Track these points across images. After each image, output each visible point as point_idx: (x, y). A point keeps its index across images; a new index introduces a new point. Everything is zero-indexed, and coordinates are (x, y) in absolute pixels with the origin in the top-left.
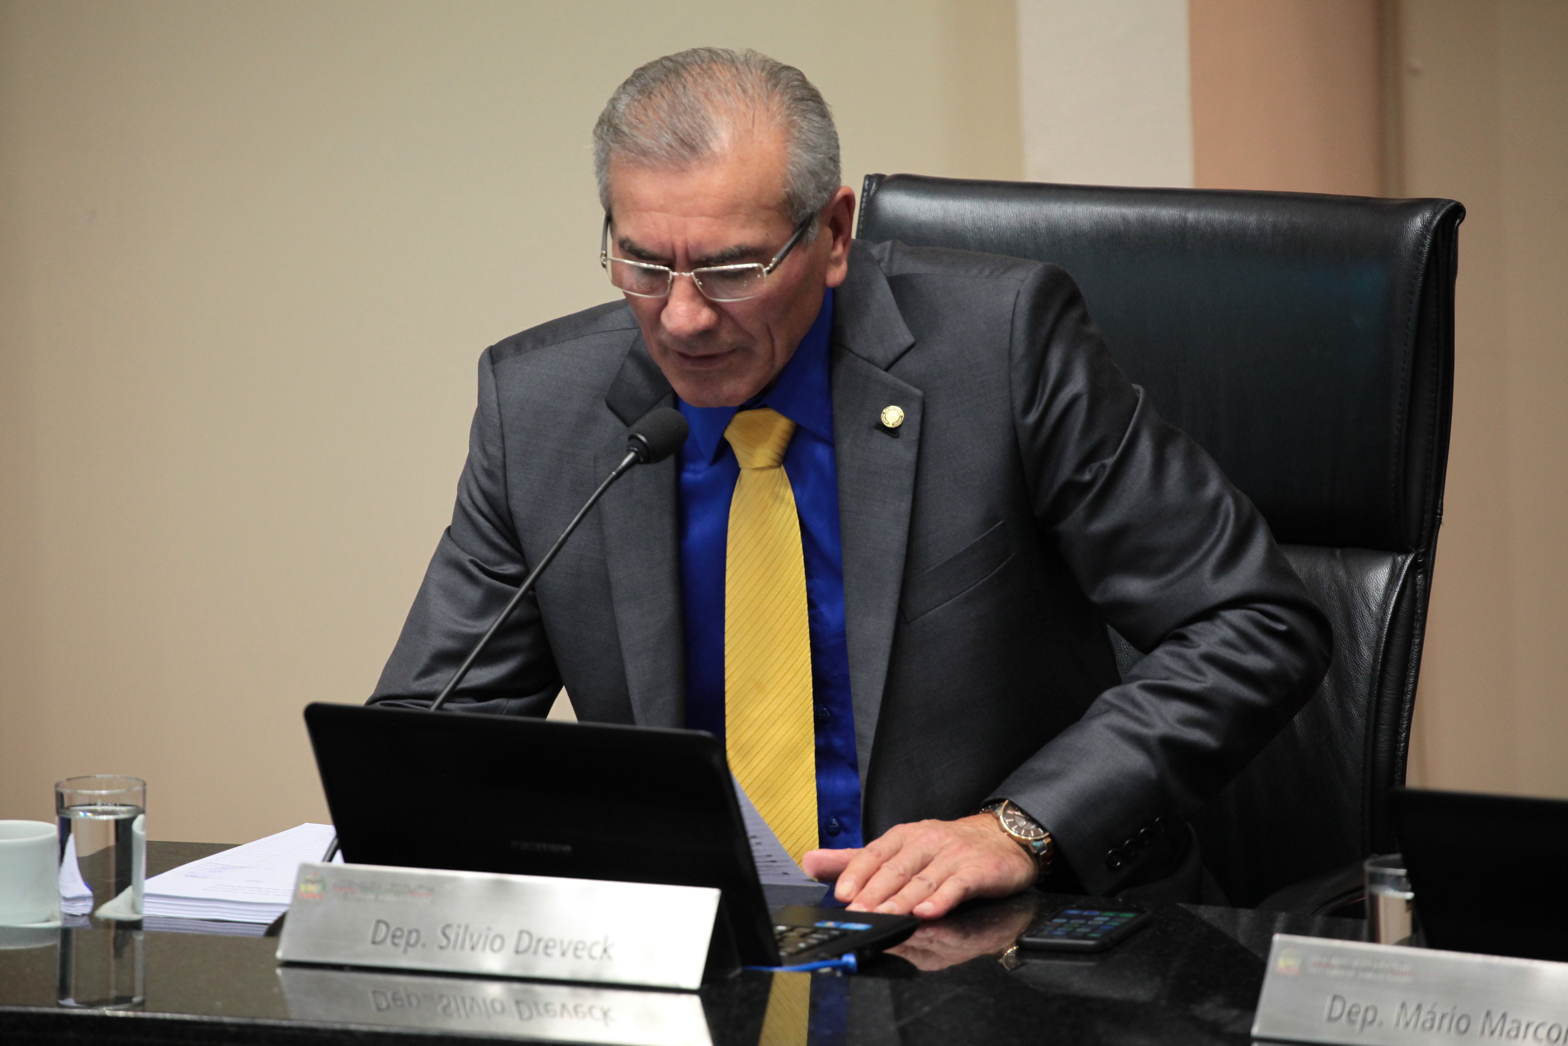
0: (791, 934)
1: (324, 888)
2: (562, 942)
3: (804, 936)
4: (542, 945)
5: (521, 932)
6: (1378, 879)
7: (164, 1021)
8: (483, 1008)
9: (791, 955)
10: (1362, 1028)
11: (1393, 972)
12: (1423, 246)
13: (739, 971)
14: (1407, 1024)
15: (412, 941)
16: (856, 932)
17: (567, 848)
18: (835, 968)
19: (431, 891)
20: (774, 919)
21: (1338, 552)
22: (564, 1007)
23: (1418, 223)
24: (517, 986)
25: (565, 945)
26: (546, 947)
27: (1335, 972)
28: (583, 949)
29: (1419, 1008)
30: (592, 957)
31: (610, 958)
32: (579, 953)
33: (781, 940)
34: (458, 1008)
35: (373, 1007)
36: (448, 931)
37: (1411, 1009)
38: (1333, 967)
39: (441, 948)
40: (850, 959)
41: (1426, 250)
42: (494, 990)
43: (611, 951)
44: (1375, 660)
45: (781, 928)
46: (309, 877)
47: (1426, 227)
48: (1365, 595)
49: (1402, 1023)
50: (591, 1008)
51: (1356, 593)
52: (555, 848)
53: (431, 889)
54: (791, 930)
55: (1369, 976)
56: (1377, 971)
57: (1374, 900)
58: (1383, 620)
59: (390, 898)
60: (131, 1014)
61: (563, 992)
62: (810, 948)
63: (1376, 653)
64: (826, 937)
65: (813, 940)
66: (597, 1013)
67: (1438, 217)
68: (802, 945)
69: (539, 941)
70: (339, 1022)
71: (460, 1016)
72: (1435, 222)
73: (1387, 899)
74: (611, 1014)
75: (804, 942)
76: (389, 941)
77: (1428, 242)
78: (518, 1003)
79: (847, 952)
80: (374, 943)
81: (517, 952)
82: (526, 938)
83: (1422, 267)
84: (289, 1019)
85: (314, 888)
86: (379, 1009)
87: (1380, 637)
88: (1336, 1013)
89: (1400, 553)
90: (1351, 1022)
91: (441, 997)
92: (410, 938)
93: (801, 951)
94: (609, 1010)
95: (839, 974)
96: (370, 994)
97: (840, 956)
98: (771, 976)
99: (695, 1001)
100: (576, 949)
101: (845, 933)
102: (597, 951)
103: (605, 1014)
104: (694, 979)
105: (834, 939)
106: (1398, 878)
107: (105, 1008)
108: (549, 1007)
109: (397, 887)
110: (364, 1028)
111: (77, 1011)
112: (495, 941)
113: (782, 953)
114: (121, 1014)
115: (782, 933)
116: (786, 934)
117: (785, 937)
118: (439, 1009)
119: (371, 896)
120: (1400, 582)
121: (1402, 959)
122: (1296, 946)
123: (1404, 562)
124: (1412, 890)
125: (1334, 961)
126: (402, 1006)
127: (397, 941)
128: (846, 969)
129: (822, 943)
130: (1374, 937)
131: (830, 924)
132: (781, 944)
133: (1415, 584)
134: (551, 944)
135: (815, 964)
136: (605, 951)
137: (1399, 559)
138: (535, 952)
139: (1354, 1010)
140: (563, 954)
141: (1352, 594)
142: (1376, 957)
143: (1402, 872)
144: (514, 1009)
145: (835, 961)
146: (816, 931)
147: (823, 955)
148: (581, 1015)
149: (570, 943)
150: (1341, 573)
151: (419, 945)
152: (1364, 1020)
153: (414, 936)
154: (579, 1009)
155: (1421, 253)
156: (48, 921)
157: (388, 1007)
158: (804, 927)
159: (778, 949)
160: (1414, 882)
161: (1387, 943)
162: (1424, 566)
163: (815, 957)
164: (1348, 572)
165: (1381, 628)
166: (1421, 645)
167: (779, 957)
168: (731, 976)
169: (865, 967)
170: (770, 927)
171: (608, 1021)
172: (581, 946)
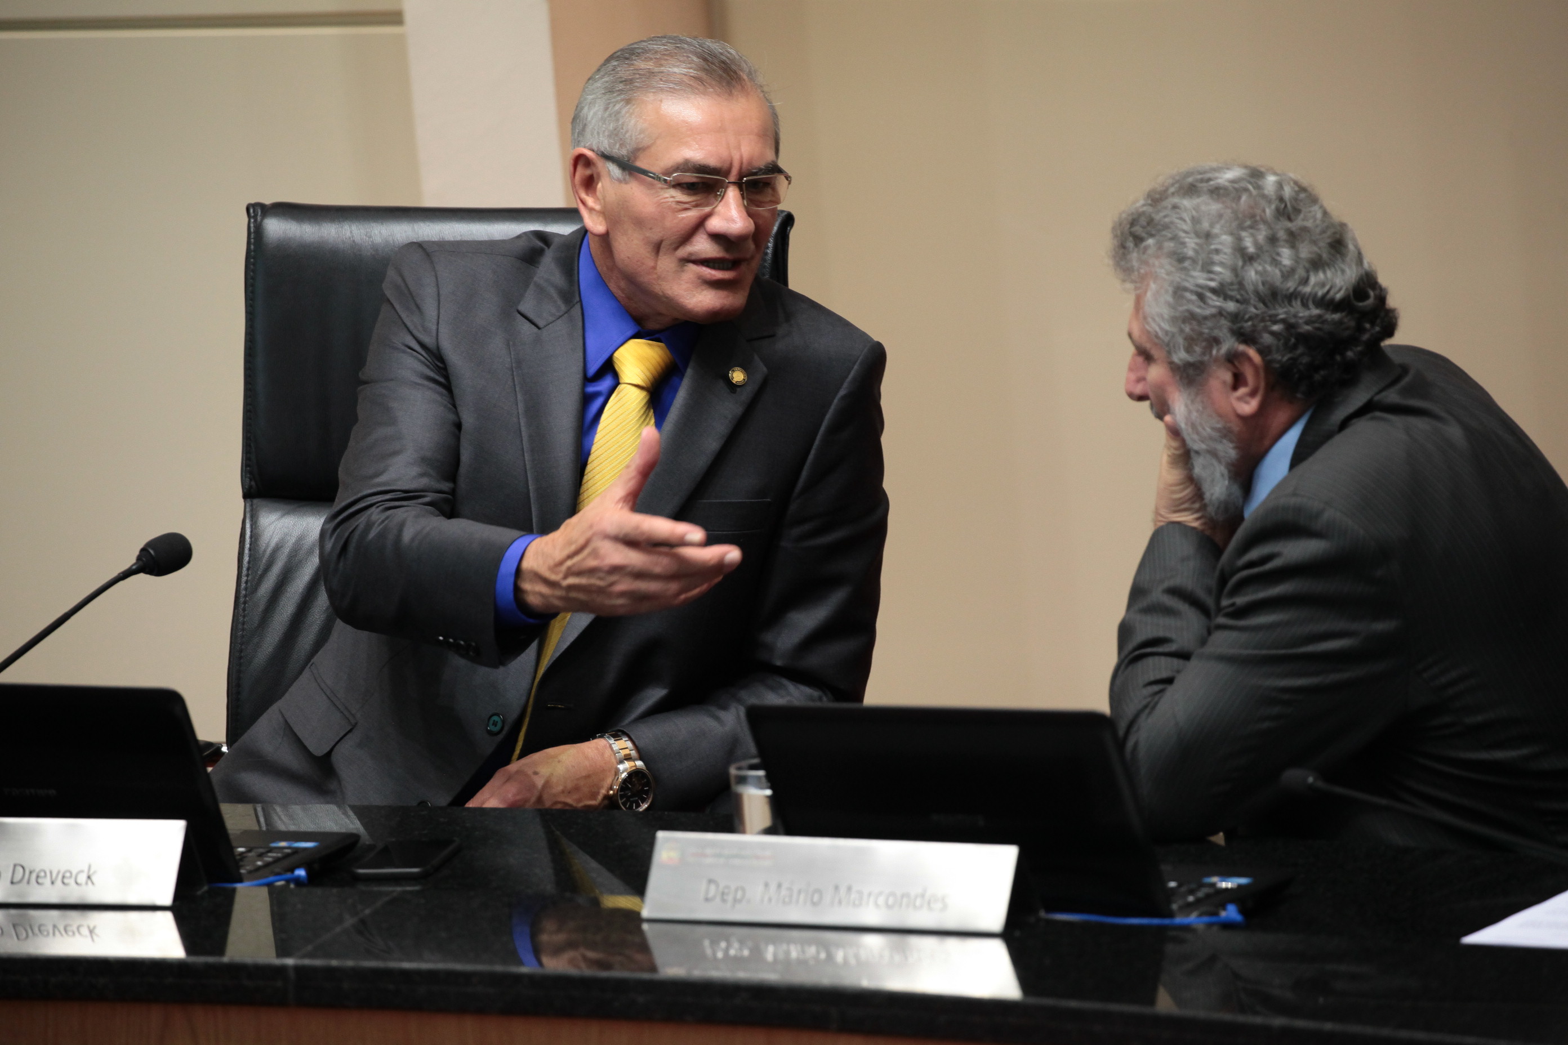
0: (250, 854)
2: (51, 873)
3: (261, 855)
4: (34, 876)
5: (15, 866)
6: (742, 780)
9: (250, 872)
10: (733, 906)
11: (757, 857)
13: (205, 888)
14: (770, 900)
16: (305, 849)
17: (52, 792)
18: (288, 881)
20: (234, 844)
22: (55, 927)
24: (13, 912)
25: (54, 875)
26: (38, 877)
27: (709, 861)
28: (71, 877)
29: (779, 886)
30: (77, 883)
31: (93, 883)
32: (66, 881)
33: (241, 860)
37: (773, 887)
38: (707, 856)
40: (301, 873)
43: (94, 878)
45: (241, 850)
49: (766, 899)
50: (78, 928)
52: (42, 792)
54: (249, 851)
55: (737, 862)
56: (743, 857)
57: (739, 797)
61: (54, 913)
62: (267, 865)
64: (279, 855)
65: (269, 858)
66: (85, 931)
68: (259, 863)
69: (31, 872)
73: (750, 796)
74: (97, 931)
75: (260, 861)
78: (14, 926)
79: (298, 867)
81: (12, 883)
82: (20, 870)
88: (711, 894)
90: (724, 901)
93: (259, 868)
94: (95, 927)
95: (292, 886)
97: (292, 871)
98: (234, 891)
99: (168, 917)
100: (63, 877)
101: (296, 851)
102: (82, 878)
103: (91, 932)
104: (166, 897)
105: (287, 856)
106: (759, 778)
108: (42, 928)
113: (243, 871)
115: (242, 853)
116: (245, 855)
117: (245, 857)
121: (763, 846)
122: (677, 840)
124: (770, 788)
125: (709, 851)
128: (298, 881)
129: (276, 861)
130: (739, 829)
131: (283, 844)
132: (241, 863)
134: (42, 874)
135: (271, 879)
136: (89, 877)
138: (28, 882)
139: (726, 891)
140: (53, 883)
142: (742, 846)
143: (762, 773)
144: (12, 931)
145: (289, 875)
146: (271, 850)
147: (277, 870)
148: (70, 933)
149: (59, 872)
152: (735, 898)
154: (69, 928)
158: (261, 848)
159: (239, 867)
160: (772, 781)
161: (751, 833)
163: (271, 873)
167: (240, 874)
168: (199, 893)
169: (314, 879)
170: (231, 849)
171: (95, 937)
172: (68, 875)
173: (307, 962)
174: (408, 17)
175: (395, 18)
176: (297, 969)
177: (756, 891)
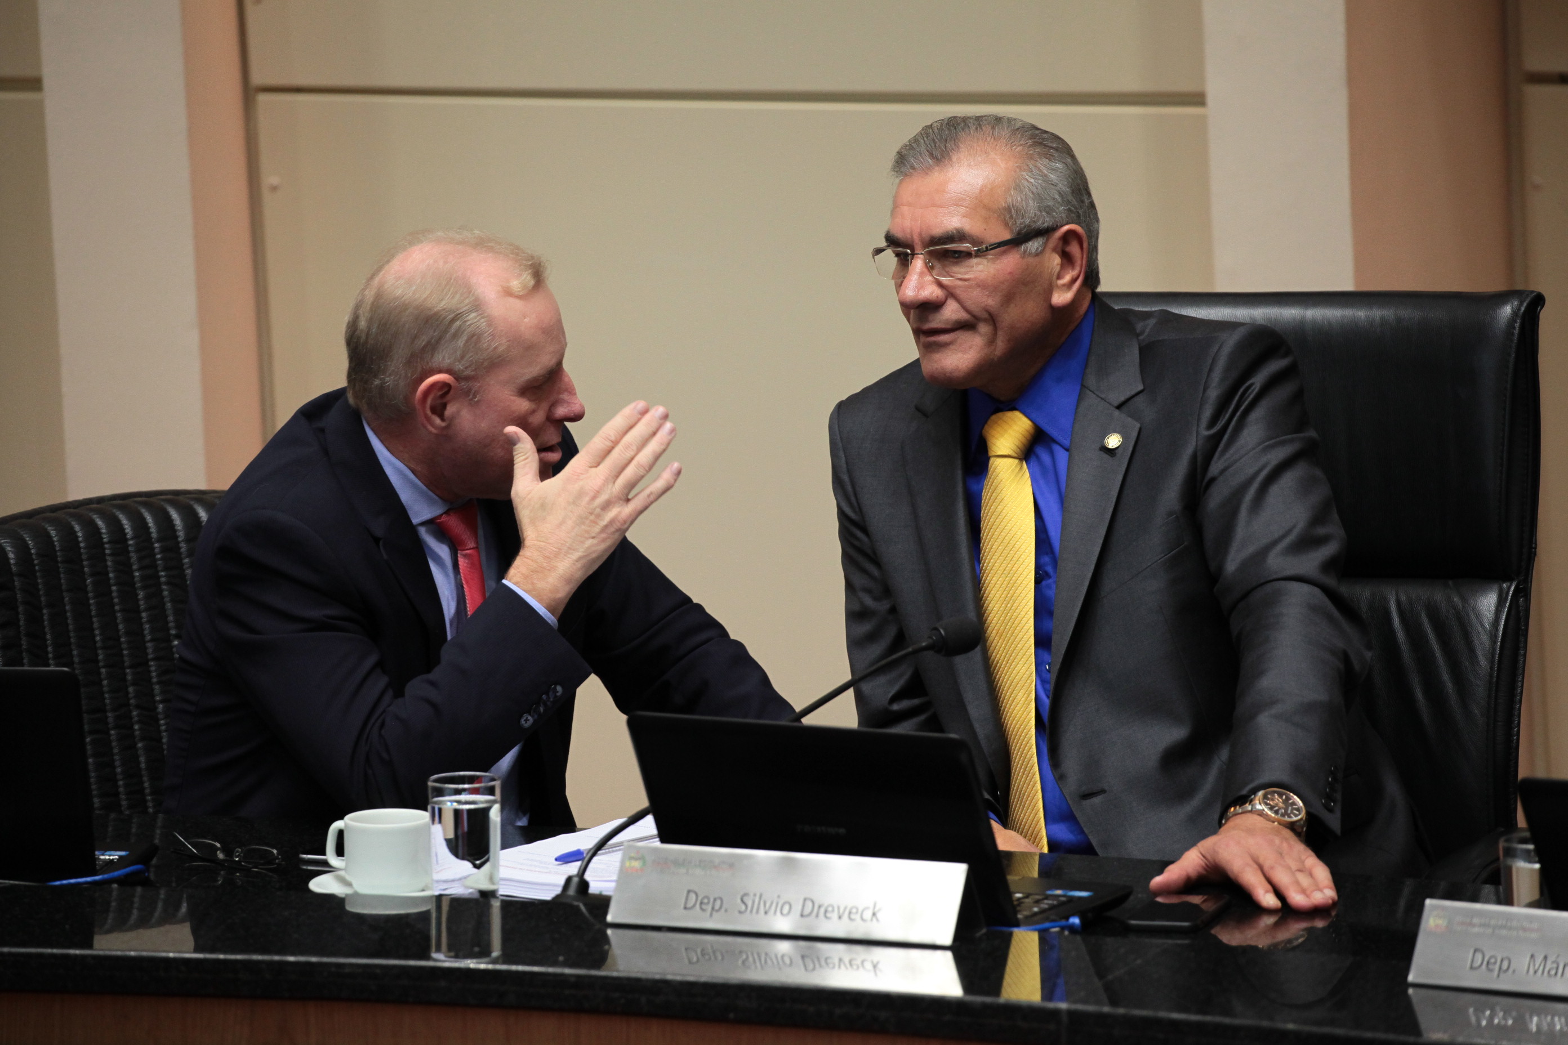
0: (1027, 900)
1: (644, 864)
2: (839, 908)
3: (1037, 902)
4: (822, 910)
5: (805, 900)
6: (1510, 853)
7: (517, 972)
8: (775, 962)
9: (1026, 917)
10: (1498, 976)
11: (1524, 930)
12: (1514, 328)
13: (984, 931)
14: (1535, 972)
15: (717, 907)
16: (1080, 898)
17: (842, 831)
18: (1063, 928)
19: (731, 866)
20: (1012, 888)
21: (1450, 582)
22: (840, 960)
23: (1507, 310)
24: (802, 944)
25: (841, 910)
26: (826, 911)
27: (1476, 930)
28: (857, 913)
29: (1546, 958)
30: (862, 919)
31: (877, 920)
32: (853, 916)
33: (1019, 905)
34: (754, 961)
35: (686, 961)
36: (745, 899)
37: (1539, 959)
38: (1474, 925)
39: (740, 912)
40: (1075, 920)
41: (1516, 331)
42: (784, 947)
43: (879, 915)
44: (1492, 668)
45: (1018, 895)
46: (632, 855)
47: (1515, 313)
48: (1478, 616)
49: (1532, 971)
50: (863, 962)
51: (1472, 615)
52: (832, 830)
53: (731, 864)
54: (1027, 897)
55: (1504, 932)
56: (1510, 928)
57: (1509, 869)
58: (1496, 636)
59: (699, 872)
60: (490, 967)
61: (841, 947)
62: (1043, 911)
63: (1492, 662)
64: (1055, 902)
65: (1044, 905)
66: (868, 966)
67: (1525, 305)
68: (1036, 909)
69: (820, 907)
70: (658, 973)
71: (756, 967)
72: (1523, 309)
73: (1518, 869)
74: (880, 966)
75: (1037, 907)
76: (698, 906)
77: (1517, 325)
78: (803, 957)
79: (1073, 915)
80: (685, 908)
81: (802, 916)
82: (809, 905)
83: (1514, 345)
84: (617, 971)
85: (636, 864)
86: (690, 962)
87: (1494, 650)
88: (1478, 962)
89: (1504, 581)
90: (1491, 970)
91: (741, 952)
92: (714, 904)
93: (1035, 914)
94: (878, 963)
95: (1066, 933)
96: (683, 950)
97: (1067, 918)
98: (1011, 934)
99: (949, 955)
100: (850, 913)
101: (1071, 899)
102: (868, 915)
103: (875, 966)
104: (947, 937)
105: (1062, 904)
106: (1528, 851)
107: (469, 961)
108: (829, 961)
109: (705, 863)
110: (679, 978)
111: (447, 965)
112: (785, 907)
113: (1020, 916)
114: (483, 966)
115: (1019, 899)
116: (1023, 900)
117: (1022, 903)
118: (740, 962)
119: (683, 870)
120: (1508, 604)
121: (1531, 919)
122: (1444, 908)
123: (1509, 588)
124: (1539, 862)
125: (1475, 921)
126: (710, 959)
127: (704, 907)
128: (1072, 929)
129: (1052, 908)
130: (1508, 901)
131: (1059, 892)
132: (1018, 908)
133: (1518, 606)
134: (830, 909)
135: (1047, 925)
136: (874, 914)
137: (1505, 585)
138: (817, 916)
139: (1493, 960)
140: (840, 917)
141: (1468, 615)
142: (1509, 917)
143: (1531, 847)
144: (800, 962)
145: (1063, 923)
146: (1047, 897)
147: (1053, 917)
148: (855, 967)
149: (845, 908)
150: (1456, 600)
151: (723, 910)
152: (1500, 968)
153: (718, 903)
154: (854, 962)
155: (1513, 334)
156: (423, 890)
157: (698, 961)
158: (1037, 894)
159: (1016, 912)
160: (1541, 855)
161: (1519, 905)
162: (1524, 592)
163: (1047, 919)
164: (1463, 599)
165: (1495, 643)
166: (1525, 655)
167: (1017, 919)
168: (978, 935)
169: (1086, 927)
170: (1009, 894)
171: (878, 972)
172: (854, 911)
173: (1080, 1007)
174: (1210, 99)
175: (1198, 99)
176: (1070, 1013)
177: (1521, 963)
